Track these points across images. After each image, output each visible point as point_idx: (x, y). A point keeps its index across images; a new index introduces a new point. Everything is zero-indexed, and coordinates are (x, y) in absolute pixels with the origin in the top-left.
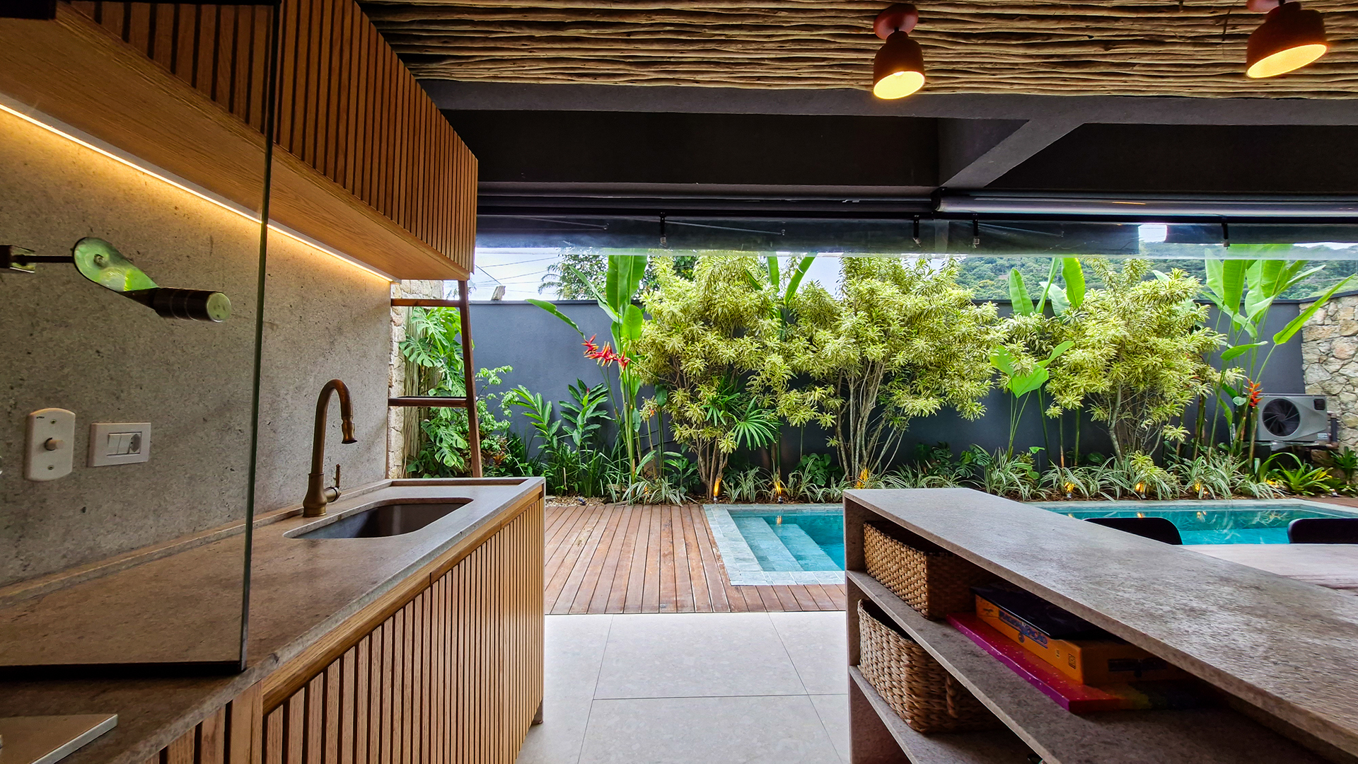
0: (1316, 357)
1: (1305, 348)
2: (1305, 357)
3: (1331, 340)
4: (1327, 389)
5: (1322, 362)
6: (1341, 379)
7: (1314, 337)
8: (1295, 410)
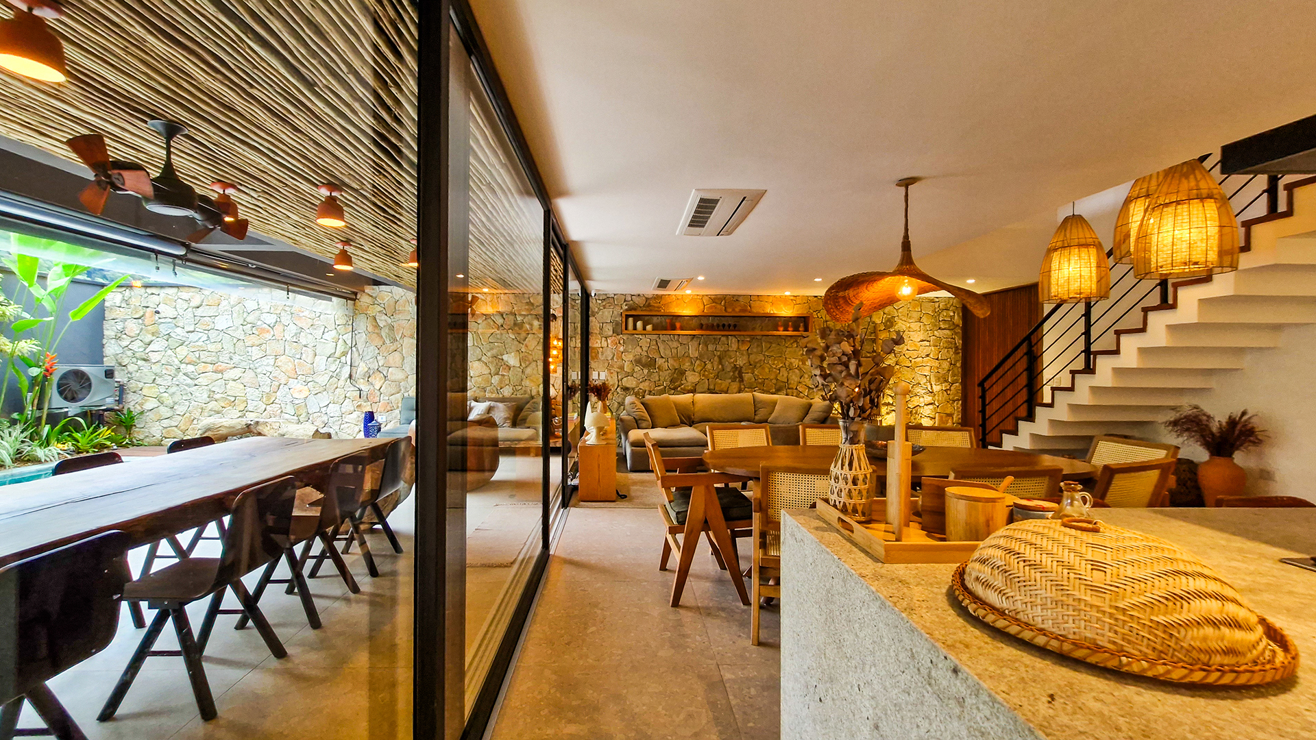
0: (113, 334)
1: (106, 325)
2: (106, 333)
3: (125, 320)
4: (120, 361)
5: (118, 338)
6: (129, 353)
7: (113, 317)
8: (88, 379)
